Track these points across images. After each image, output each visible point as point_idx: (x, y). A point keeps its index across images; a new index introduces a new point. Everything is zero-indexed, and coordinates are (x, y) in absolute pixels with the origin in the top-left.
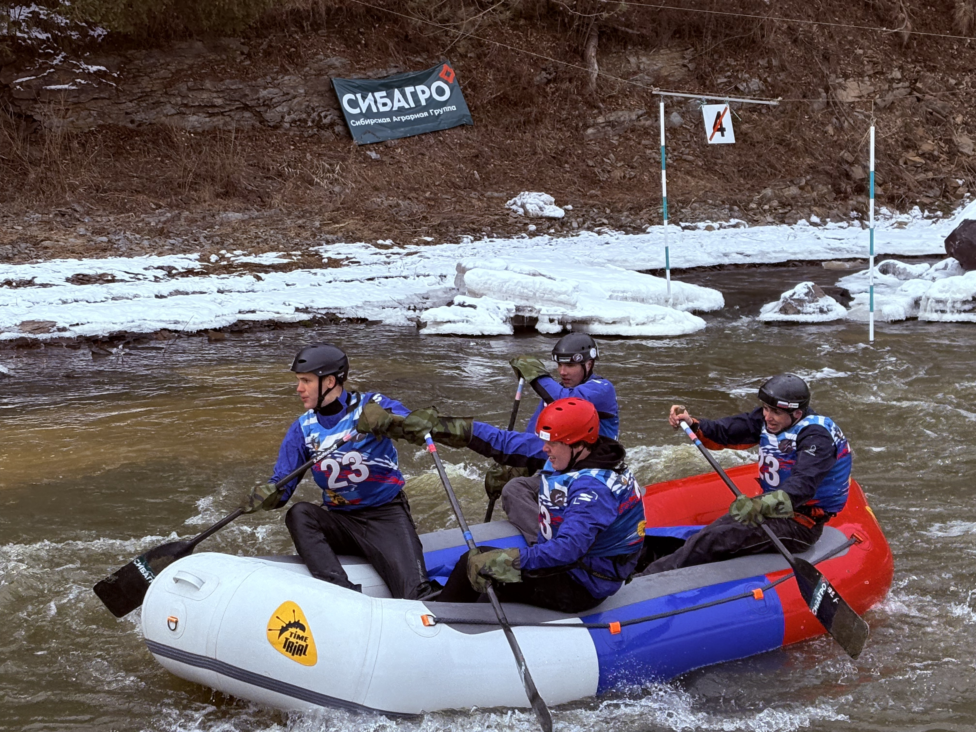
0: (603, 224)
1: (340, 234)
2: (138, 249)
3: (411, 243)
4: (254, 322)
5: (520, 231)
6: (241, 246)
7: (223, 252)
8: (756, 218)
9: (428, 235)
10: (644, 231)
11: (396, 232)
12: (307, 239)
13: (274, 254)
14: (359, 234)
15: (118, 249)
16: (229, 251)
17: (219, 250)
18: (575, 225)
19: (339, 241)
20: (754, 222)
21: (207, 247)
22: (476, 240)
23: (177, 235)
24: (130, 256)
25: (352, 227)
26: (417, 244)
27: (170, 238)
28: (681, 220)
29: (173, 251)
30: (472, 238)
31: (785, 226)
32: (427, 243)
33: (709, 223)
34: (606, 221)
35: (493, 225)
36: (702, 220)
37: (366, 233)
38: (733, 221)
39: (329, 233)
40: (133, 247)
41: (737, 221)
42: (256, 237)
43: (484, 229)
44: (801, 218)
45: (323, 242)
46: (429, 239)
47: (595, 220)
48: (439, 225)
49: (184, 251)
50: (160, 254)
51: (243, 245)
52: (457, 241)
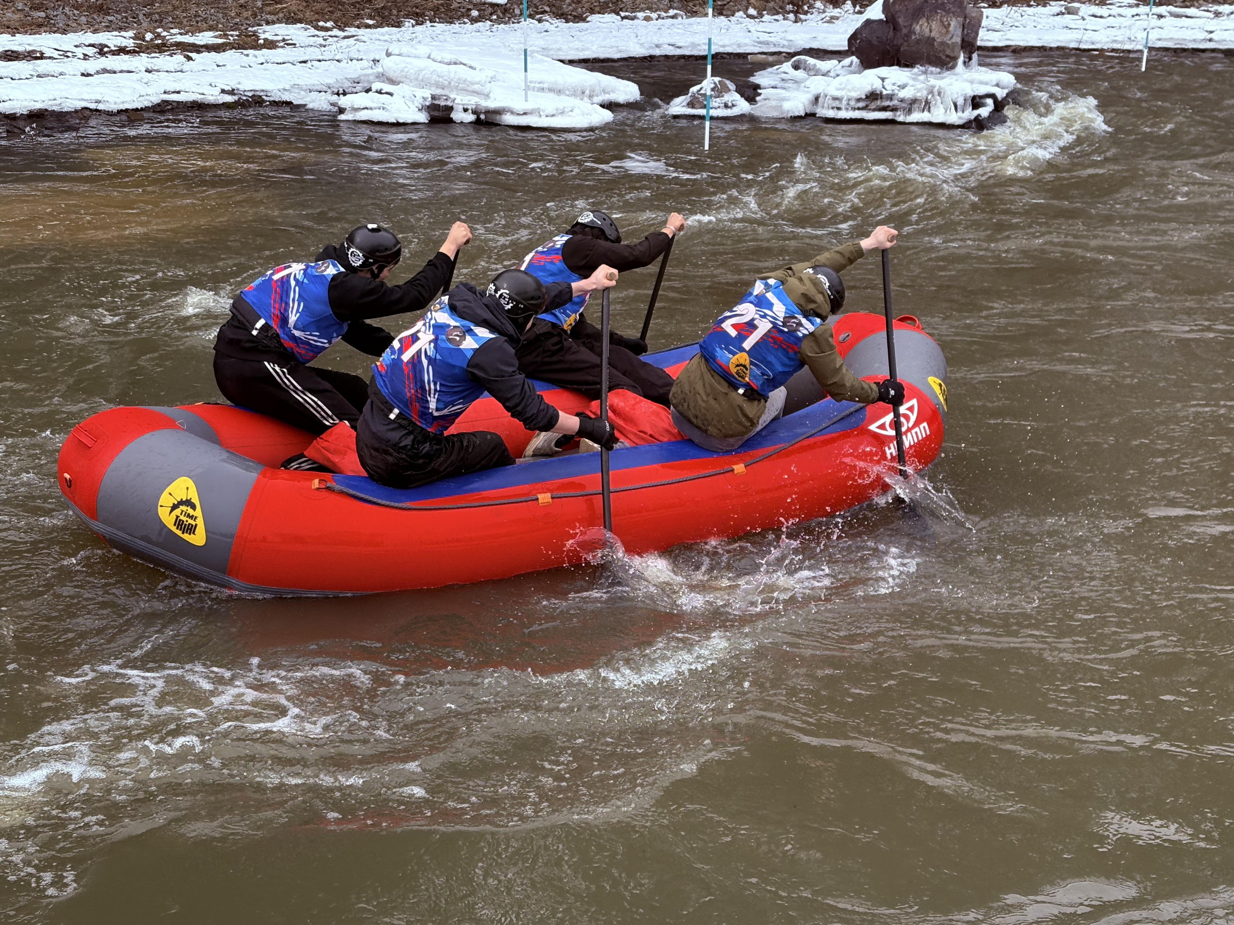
0: (544, 12)
1: (281, 15)
2: (74, 25)
3: (352, 25)
4: (178, 102)
5: (463, 16)
6: (179, 24)
7: (159, 30)
8: (695, 9)
9: (371, 17)
10: (584, 20)
11: (338, 14)
12: (247, 18)
13: (211, 34)
14: (301, 16)
15: (54, 25)
16: (166, 29)
17: (155, 28)
18: (517, 12)
19: (279, 21)
20: (693, 14)
21: (145, 25)
22: (417, 24)
23: (117, 12)
24: (64, 32)
25: (294, 8)
26: (358, 27)
27: (109, 14)
28: (621, 10)
29: (108, 28)
30: (414, 22)
31: (722, 17)
32: (368, 26)
33: (648, 13)
34: (547, 9)
35: (436, 9)
36: (642, 10)
37: (308, 14)
38: (672, 12)
39: (270, 13)
40: (70, 23)
41: (676, 11)
42: (195, 16)
43: (427, 13)
44: (739, 10)
45: (263, 23)
46: (371, 22)
47: (537, 7)
48: (382, 8)
49: (120, 29)
50: (95, 31)
51: (181, 23)
52: (399, 25)
